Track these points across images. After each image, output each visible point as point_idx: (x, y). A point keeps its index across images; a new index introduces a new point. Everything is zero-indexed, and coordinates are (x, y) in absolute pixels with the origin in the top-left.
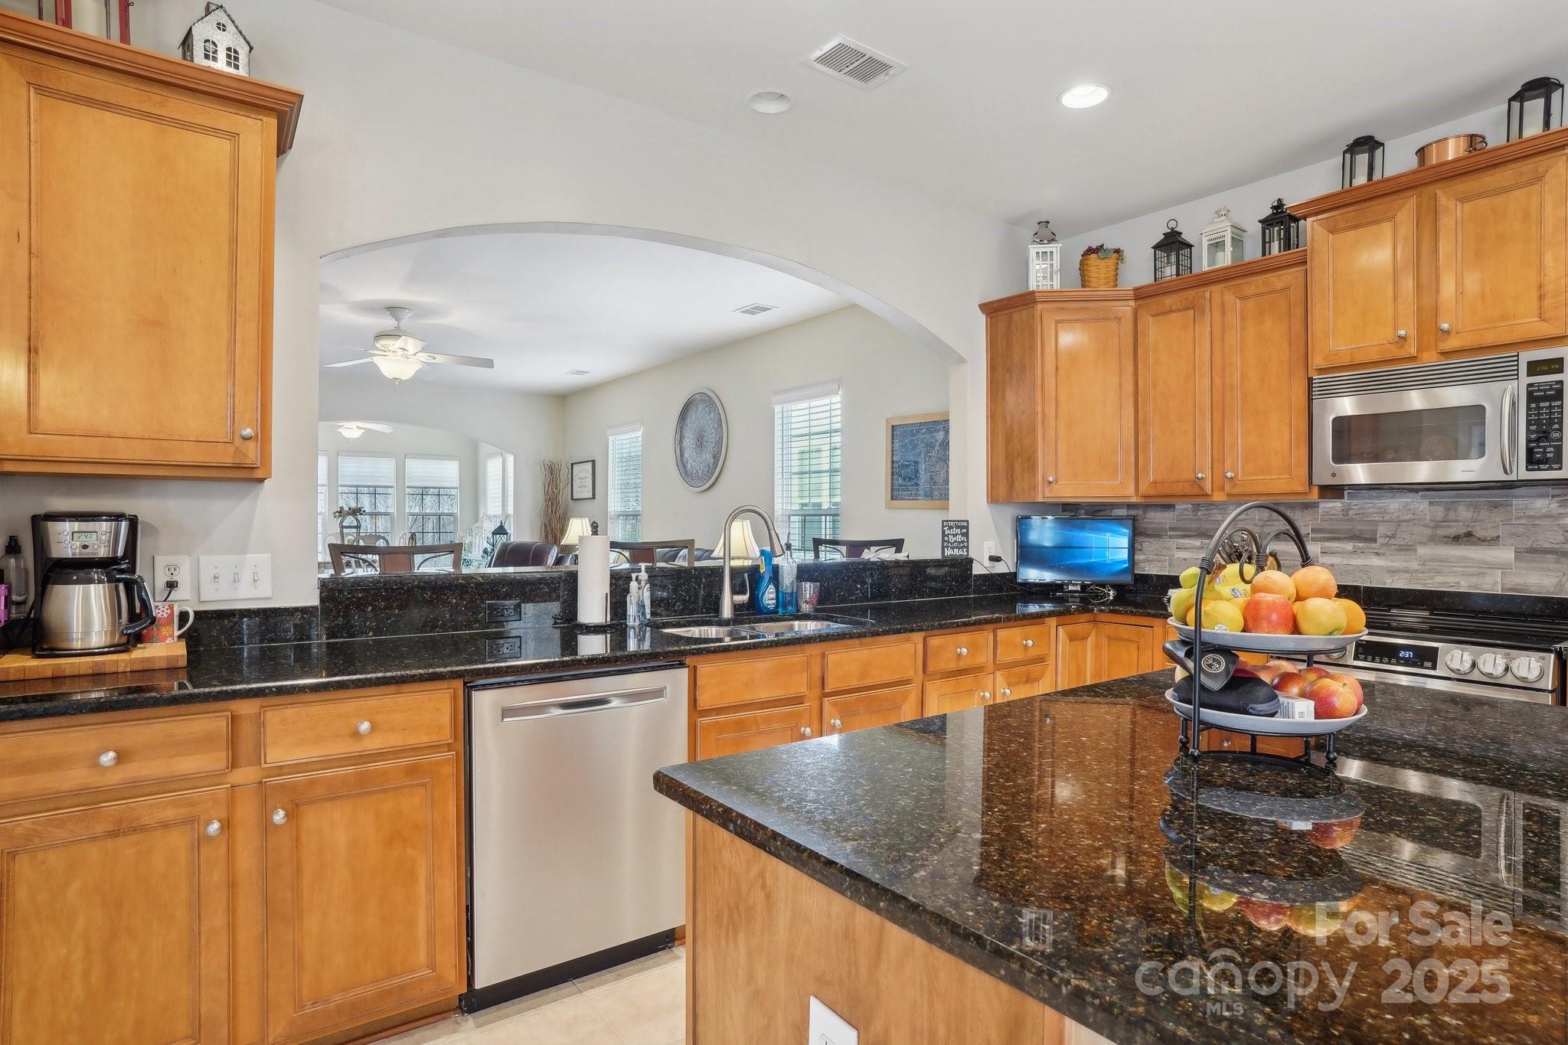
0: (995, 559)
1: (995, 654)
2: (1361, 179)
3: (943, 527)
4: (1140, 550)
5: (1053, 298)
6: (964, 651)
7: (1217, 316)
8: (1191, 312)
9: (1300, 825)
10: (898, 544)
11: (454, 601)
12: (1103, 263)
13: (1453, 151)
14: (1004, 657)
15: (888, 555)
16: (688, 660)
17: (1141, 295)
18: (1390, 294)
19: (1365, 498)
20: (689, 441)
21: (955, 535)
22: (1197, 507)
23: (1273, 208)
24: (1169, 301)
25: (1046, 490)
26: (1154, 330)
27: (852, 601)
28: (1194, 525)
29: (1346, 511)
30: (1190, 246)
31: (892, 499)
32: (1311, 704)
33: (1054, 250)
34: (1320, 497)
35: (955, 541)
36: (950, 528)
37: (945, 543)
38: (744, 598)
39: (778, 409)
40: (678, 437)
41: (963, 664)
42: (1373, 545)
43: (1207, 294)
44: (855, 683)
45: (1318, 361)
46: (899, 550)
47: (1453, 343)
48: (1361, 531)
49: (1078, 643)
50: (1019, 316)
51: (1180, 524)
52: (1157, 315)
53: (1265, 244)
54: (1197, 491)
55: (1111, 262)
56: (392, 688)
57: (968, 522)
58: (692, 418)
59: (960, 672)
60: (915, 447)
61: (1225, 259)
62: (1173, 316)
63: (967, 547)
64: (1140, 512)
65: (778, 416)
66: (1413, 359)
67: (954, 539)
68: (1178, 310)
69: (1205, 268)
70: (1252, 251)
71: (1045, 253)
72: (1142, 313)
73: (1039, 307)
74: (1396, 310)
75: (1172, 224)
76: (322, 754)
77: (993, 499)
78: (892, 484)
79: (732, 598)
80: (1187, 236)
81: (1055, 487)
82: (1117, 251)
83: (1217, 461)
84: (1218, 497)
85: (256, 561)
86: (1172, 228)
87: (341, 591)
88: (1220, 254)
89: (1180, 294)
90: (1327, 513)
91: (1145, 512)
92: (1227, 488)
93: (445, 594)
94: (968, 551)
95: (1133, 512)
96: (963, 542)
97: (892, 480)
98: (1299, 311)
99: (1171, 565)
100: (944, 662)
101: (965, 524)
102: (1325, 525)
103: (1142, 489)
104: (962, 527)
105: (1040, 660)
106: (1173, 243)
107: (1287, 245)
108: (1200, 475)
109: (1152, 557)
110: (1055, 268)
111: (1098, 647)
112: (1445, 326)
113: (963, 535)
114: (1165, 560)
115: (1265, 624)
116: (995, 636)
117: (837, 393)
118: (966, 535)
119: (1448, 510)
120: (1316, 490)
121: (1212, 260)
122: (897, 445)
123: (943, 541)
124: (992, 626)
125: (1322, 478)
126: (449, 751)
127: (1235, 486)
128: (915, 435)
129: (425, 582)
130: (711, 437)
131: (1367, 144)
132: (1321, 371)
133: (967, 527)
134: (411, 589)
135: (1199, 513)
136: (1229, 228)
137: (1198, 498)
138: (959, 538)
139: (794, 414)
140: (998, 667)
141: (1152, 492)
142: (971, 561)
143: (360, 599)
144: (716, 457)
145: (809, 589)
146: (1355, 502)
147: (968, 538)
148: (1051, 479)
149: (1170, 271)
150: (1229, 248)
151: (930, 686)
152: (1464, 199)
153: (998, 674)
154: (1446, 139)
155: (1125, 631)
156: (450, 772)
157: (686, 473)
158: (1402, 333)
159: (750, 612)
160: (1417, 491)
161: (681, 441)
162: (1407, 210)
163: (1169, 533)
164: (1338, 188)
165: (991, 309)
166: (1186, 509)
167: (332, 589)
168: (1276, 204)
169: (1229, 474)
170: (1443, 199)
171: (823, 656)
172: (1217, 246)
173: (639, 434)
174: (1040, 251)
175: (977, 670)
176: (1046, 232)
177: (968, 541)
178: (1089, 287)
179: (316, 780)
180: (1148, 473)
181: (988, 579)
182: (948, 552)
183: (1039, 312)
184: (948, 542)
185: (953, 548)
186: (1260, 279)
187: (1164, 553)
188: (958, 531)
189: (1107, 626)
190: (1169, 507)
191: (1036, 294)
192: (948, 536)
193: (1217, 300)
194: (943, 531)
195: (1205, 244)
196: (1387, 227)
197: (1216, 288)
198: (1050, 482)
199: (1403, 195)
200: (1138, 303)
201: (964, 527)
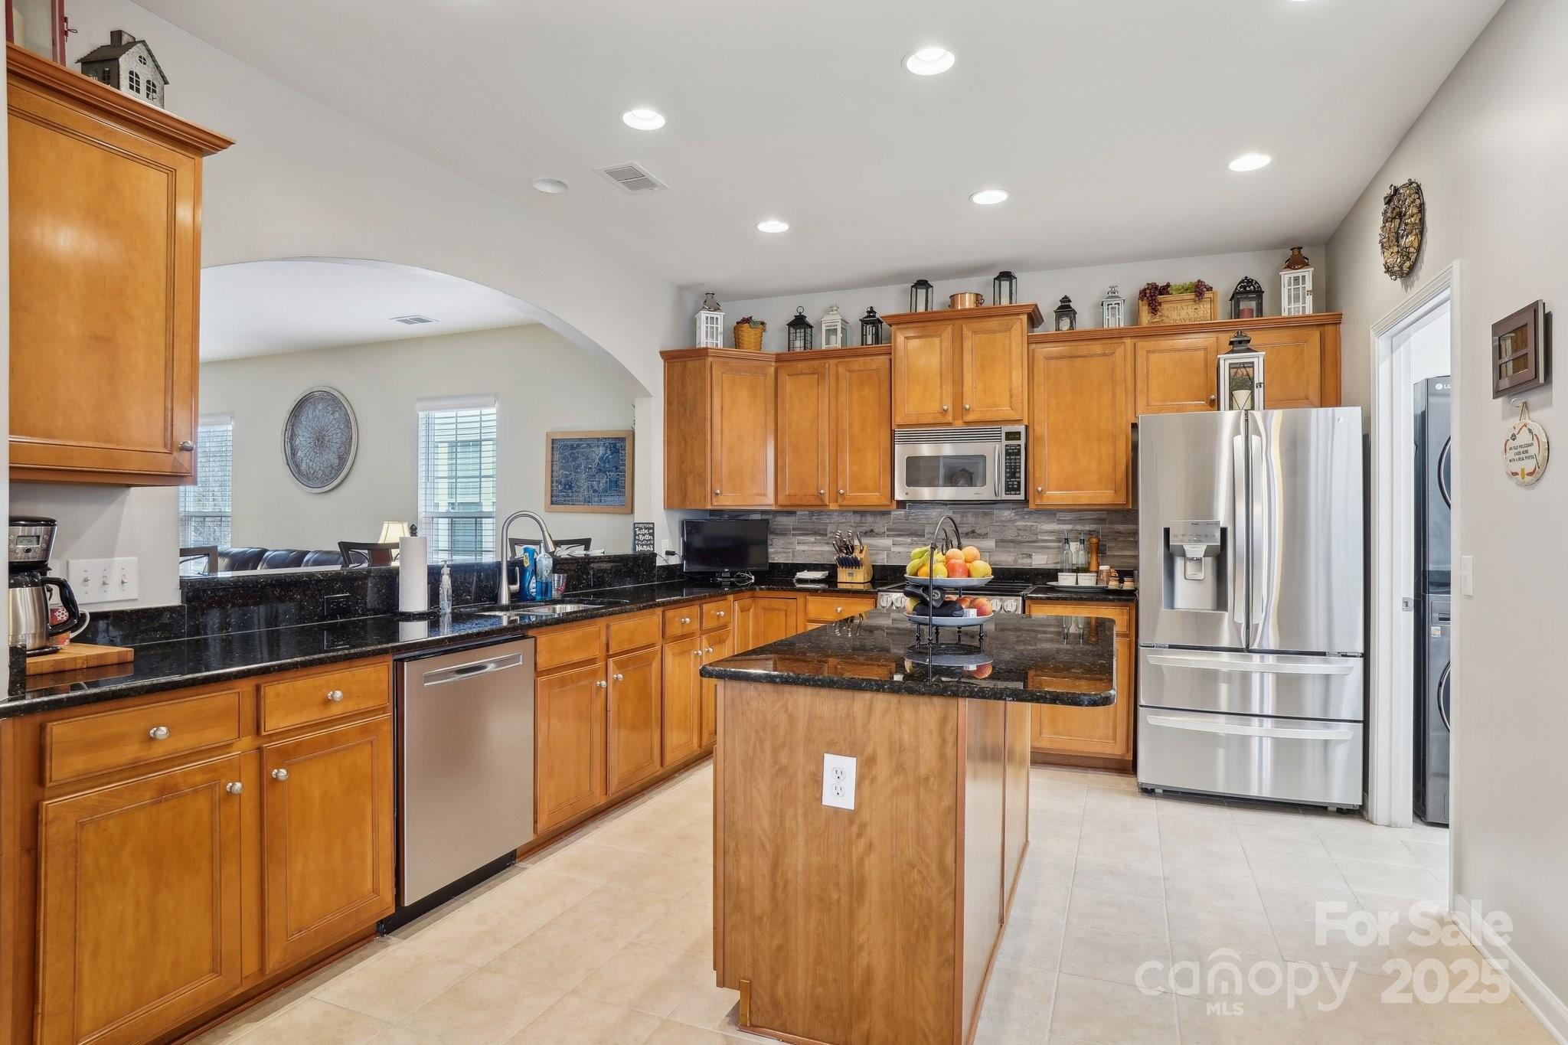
0: (668, 553)
1: (701, 623)
2: (921, 308)
3: (635, 528)
4: (771, 545)
5: (719, 355)
6: (722, 613)
7: (833, 380)
8: (816, 376)
9: (973, 668)
10: (586, 543)
11: (299, 597)
12: (753, 331)
13: (968, 302)
14: (707, 625)
15: (579, 552)
16: (530, 633)
17: (780, 358)
18: (939, 385)
19: (919, 509)
20: (303, 439)
21: (644, 535)
22: (811, 514)
23: (868, 312)
24: (800, 366)
25: (714, 500)
26: (789, 385)
27: (581, 589)
28: (811, 526)
29: (907, 517)
30: (811, 327)
31: (552, 504)
32: (976, 610)
33: (719, 317)
34: (898, 508)
35: (644, 540)
36: (640, 529)
37: (636, 540)
38: (516, 587)
39: (422, 415)
40: (288, 434)
41: (686, 630)
42: (923, 539)
43: (827, 365)
44: (627, 647)
45: (898, 419)
46: (587, 548)
47: (970, 417)
48: (916, 530)
49: (745, 613)
50: (691, 365)
51: (801, 526)
52: (792, 375)
53: (863, 336)
54: (820, 503)
55: (758, 331)
56: (346, 664)
57: (653, 524)
58: (308, 415)
59: (683, 637)
60: (575, 459)
61: (836, 343)
62: (803, 377)
63: (653, 544)
64: (770, 517)
65: (422, 422)
66: (950, 424)
67: (643, 538)
68: (807, 374)
69: (824, 347)
70: (855, 341)
71: (712, 318)
72: (781, 372)
73: (710, 359)
74: (941, 393)
75: (800, 310)
76: (304, 720)
77: (669, 506)
78: (552, 491)
79: (509, 588)
80: (810, 320)
81: (721, 497)
82: (763, 323)
83: (834, 481)
84: (833, 507)
85: (123, 564)
86: (800, 313)
87: (205, 591)
88: (833, 338)
89: (810, 362)
90: (895, 519)
91: (775, 516)
92: (840, 501)
93: (291, 591)
94: (653, 547)
95: (765, 517)
96: (650, 540)
97: (552, 487)
98: (886, 385)
99: (793, 555)
100: (674, 629)
101: (651, 526)
102: (895, 526)
103: (782, 500)
104: (649, 529)
105: (725, 626)
106: (799, 322)
107: (877, 339)
108: (822, 491)
109: (779, 550)
110: (719, 331)
111: (756, 617)
112: (967, 406)
113: (650, 534)
114: (790, 552)
115: (957, 574)
116: (701, 609)
117: (494, 406)
118: (652, 534)
119: (963, 516)
120: (895, 503)
121: (828, 342)
122: (556, 457)
123: (635, 539)
124: (698, 602)
125: (899, 496)
126: (383, 713)
127: (844, 500)
128: (575, 449)
129: (276, 581)
130: (336, 436)
131: (922, 284)
132: (899, 426)
133: (653, 529)
134: (263, 587)
135: (814, 518)
136: (840, 321)
137: (817, 509)
138: (647, 537)
139: (437, 421)
140: (703, 632)
141: (787, 503)
142: (655, 555)
143: (221, 597)
144: (342, 460)
145: (558, 581)
146: (913, 511)
147: (653, 537)
148: (718, 491)
149: (799, 344)
150: (840, 335)
151: (667, 648)
152: (975, 332)
153: (704, 637)
154: (965, 293)
155: (778, 604)
156: (388, 730)
157: (300, 472)
158: (945, 407)
159: (520, 598)
160: (947, 505)
161: (292, 437)
162: (947, 332)
163: (792, 532)
164: (907, 311)
165: (668, 356)
166: (804, 515)
167: (198, 588)
168: (869, 310)
169: (842, 491)
170: (967, 332)
171: (608, 627)
172: (831, 331)
173: (230, 428)
174: (709, 316)
175: (691, 635)
176: (711, 301)
177: (653, 540)
178: (743, 348)
179: (301, 742)
180: (785, 488)
181: (668, 569)
182: (639, 548)
183: (709, 364)
184: (639, 540)
185: (642, 545)
186: (861, 360)
187: (789, 547)
188: (646, 531)
189: (763, 600)
190: (792, 513)
191: (709, 350)
192: (638, 535)
193: (833, 371)
194: (635, 532)
195: (824, 328)
196: (937, 340)
197: (833, 362)
198: (717, 494)
199: (944, 323)
200: (778, 364)
201: (650, 528)
